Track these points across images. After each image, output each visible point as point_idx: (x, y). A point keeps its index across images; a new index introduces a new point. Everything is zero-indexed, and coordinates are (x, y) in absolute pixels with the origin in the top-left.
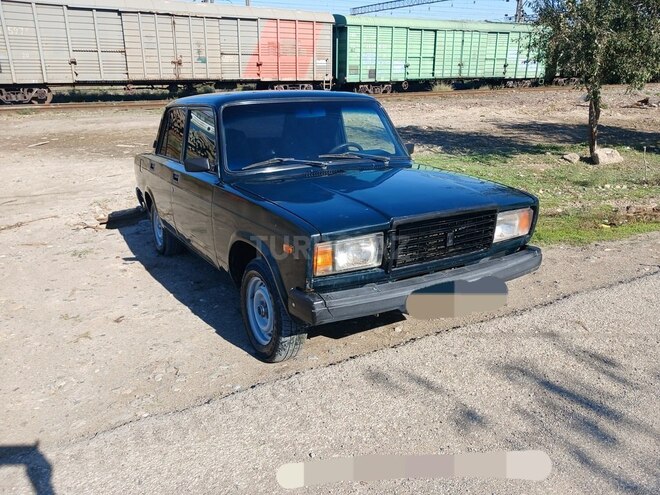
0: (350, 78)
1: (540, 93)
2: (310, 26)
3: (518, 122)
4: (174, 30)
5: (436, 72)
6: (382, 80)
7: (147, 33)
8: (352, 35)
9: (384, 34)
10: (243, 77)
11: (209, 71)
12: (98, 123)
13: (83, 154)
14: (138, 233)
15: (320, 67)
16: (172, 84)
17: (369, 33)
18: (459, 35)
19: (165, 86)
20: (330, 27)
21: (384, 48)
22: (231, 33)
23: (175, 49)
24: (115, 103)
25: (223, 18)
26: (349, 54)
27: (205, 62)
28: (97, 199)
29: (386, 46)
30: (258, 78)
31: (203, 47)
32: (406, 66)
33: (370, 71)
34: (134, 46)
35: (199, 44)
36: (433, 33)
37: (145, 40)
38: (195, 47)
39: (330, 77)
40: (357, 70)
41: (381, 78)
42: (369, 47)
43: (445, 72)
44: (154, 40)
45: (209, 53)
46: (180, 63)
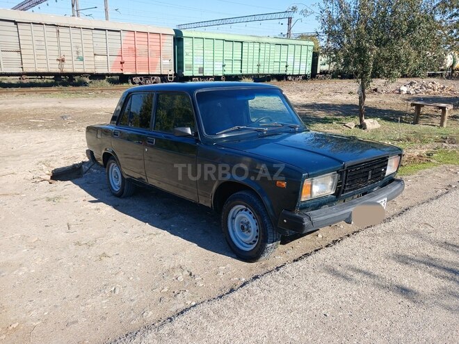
0: (186, 73)
1: (310, 84)
2: (158, 37)
3: (305, 103)
4: (58, 37)
5: (243, 70)
6: (208, 75)
7: (37, 38)
8: (187, 43)
9: (208, 43)
10: (110, 71)
11: (86, 67)
12: (6, 104)
13: (5, 127)
14: (88, 183)
15: (165, 65)
16: (57, 76)
17: (198, 43)
18: (257, 45)
19: (51, 77)
20: (172, 38)
21: (208, 53)
22: (101, 40)
23: (59, 50)
24: (14, 89)
25: (95, 29)
26: (185, 57)
27: (82, 60)
28: (40, 159)
29: (209, 52)
30: (121, 72)
31: (80, 49)
32: (224, 66)
33: (200, 68)
34: (27, 47)
35: (77, 47)
36: (241, 44)
37: (35, 43)
38: (74, 49)
39: (172, 72)
40: (191, 68)
41: (207, 73)
42: (198, 52)
43: (249, 70)
44: (43, 43)
45: (85, 54)
46: (63, 61)
